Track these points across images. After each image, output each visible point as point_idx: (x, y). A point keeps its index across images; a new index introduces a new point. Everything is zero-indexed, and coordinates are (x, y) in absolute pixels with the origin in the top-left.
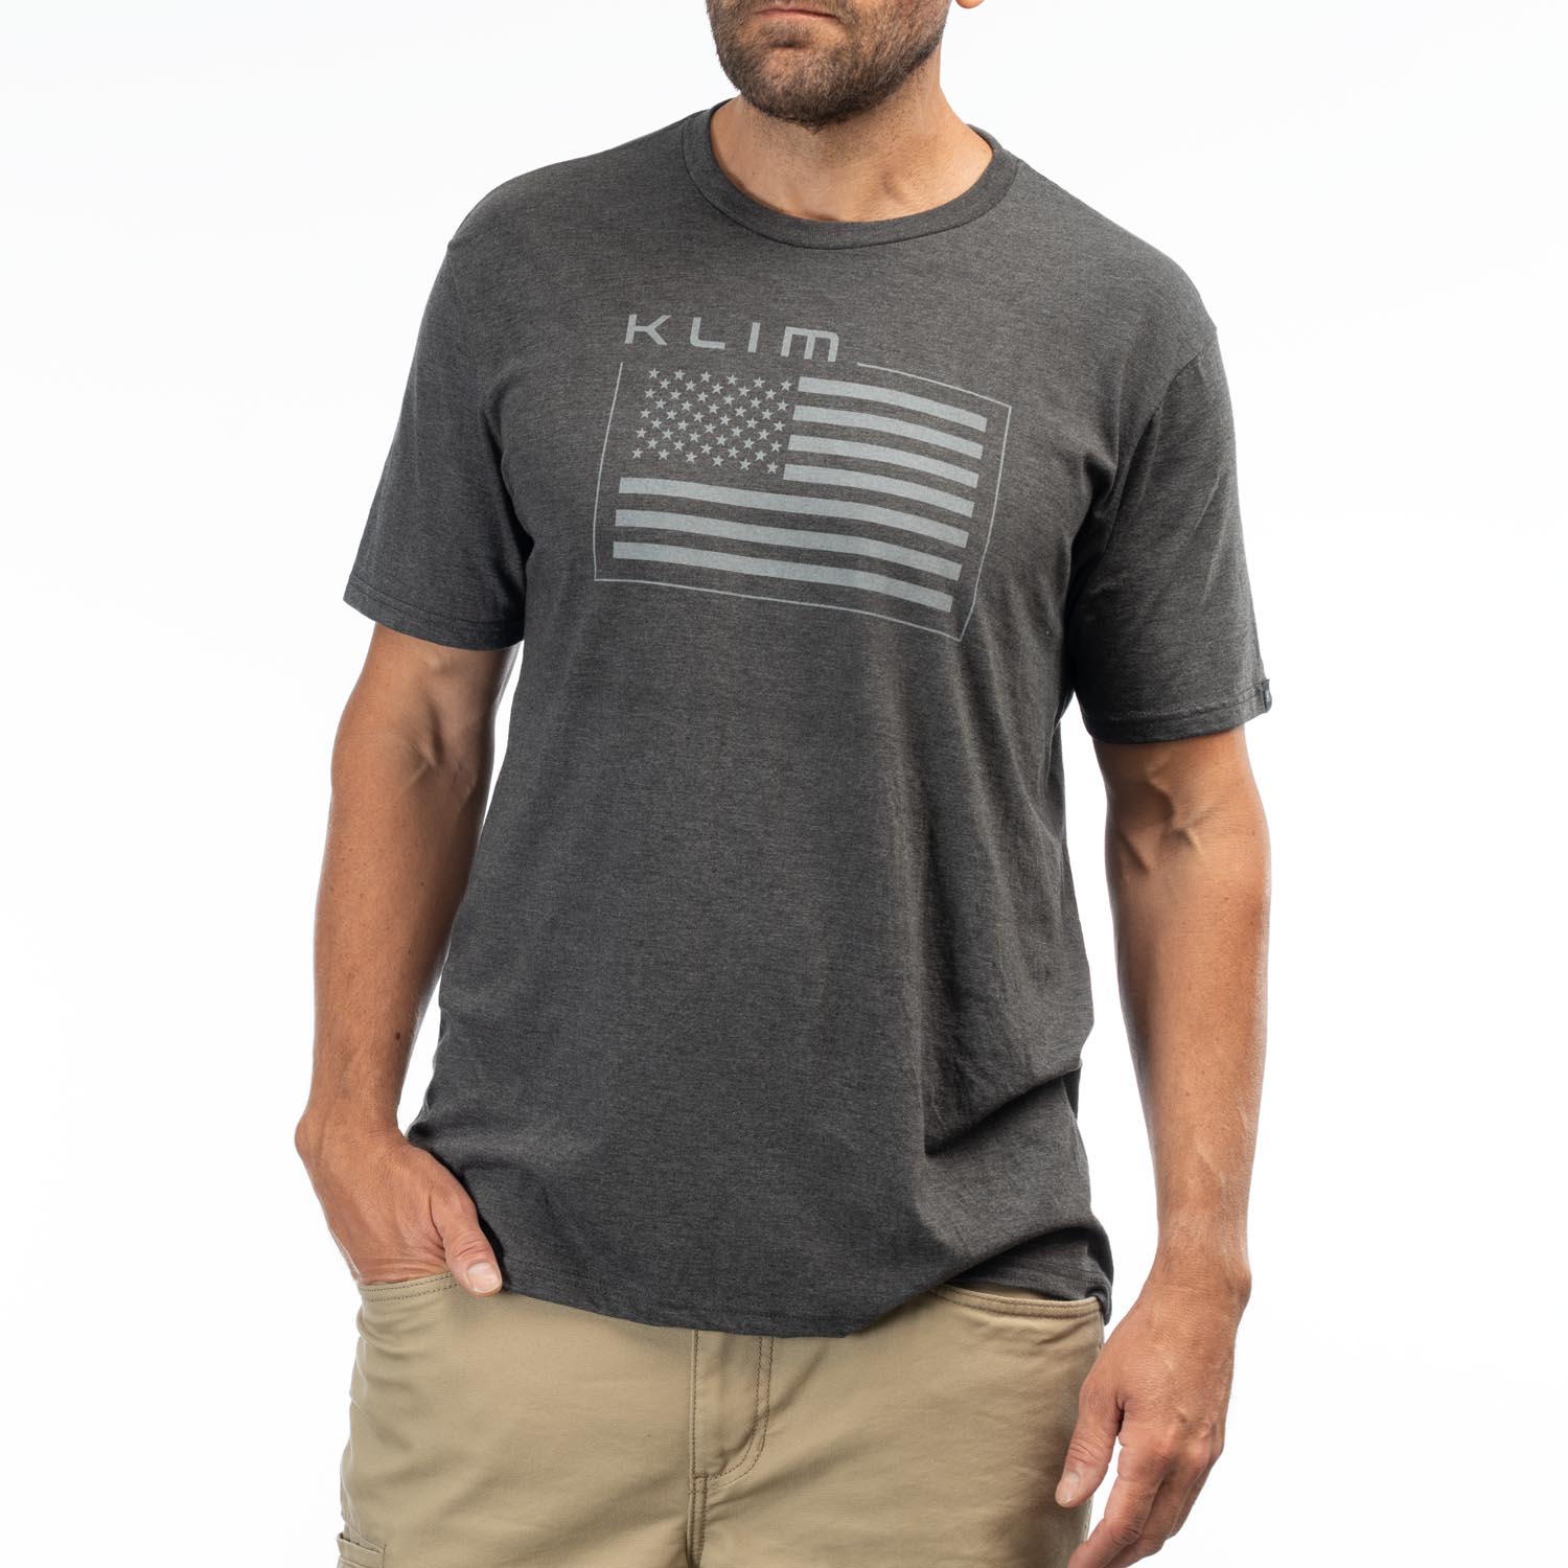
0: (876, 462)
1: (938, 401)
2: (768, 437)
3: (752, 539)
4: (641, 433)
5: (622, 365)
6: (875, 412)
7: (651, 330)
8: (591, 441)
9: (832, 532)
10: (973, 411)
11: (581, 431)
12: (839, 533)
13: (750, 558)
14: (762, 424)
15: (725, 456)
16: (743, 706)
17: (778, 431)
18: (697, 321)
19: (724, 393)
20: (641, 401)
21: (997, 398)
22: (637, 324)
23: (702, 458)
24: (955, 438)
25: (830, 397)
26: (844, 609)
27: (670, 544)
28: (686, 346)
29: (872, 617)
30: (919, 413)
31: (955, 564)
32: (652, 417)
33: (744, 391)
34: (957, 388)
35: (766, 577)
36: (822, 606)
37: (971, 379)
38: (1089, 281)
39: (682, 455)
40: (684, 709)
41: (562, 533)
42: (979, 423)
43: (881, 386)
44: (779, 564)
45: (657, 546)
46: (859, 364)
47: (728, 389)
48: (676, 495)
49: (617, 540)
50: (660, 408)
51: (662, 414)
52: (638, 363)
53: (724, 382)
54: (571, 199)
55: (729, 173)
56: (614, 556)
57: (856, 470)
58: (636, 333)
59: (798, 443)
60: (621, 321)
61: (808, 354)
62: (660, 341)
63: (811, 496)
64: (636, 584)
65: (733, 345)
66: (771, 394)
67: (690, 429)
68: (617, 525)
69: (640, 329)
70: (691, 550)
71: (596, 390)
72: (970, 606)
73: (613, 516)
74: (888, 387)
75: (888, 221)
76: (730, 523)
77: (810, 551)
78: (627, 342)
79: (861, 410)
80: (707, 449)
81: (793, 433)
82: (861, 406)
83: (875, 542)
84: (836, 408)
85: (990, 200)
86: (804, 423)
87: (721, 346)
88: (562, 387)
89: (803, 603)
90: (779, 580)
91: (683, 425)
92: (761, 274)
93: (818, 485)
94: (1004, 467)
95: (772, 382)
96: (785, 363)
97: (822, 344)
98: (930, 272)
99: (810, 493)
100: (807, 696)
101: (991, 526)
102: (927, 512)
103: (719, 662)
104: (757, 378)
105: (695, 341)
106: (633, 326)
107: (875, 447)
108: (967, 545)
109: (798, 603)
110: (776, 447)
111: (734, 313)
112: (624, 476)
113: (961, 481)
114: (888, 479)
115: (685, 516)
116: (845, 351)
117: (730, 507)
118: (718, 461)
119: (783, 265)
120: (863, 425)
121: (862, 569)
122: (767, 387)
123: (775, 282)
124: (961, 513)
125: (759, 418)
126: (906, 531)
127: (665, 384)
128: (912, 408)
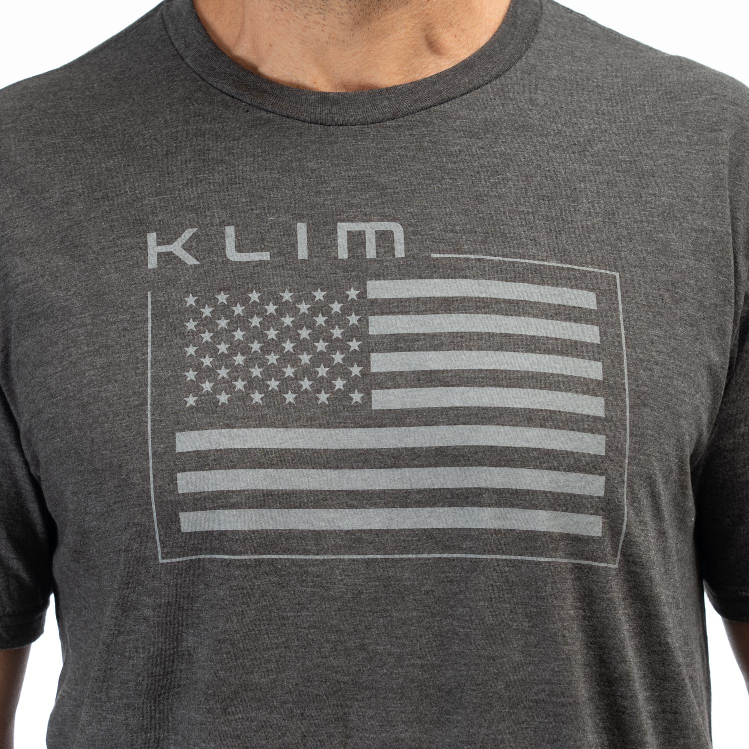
0: (480, 371)
1: (535, 283)
2: (343, 359)
3: (346, 486)
4: (191, 375)
5: (149, 294)
6: (466, 310)
7: (176, 248)
8: (131, 392)
9: (444, 465)
10: (577, 287)
11: (116, 381)
12: (452, 465)
13: (347, 510)
14: (335, 345)
15: (297, 390)
16: (366, 688)
17: (355, 351)
18: (230, 231)
19: (280, 313)
20: (183, 335)
21: (600, 267)
22: (158, 244)
23: (269, 396)
24: (565, 324)
25: (408, 300)
26: (474, 556)
27: (249, 508)
28: (223, 262)
29: (511, 560)
30: (517, 302)
31: (597, 477)
32: (200, 353)
33: (304, 308)
34: (552, 264)
35: (370, 531)
36: (445, 555)
37: (566, 250)
38: (656, 114)
39: (245, 397)
40: (294, 702)
41: (115, 507)
42: (587, 300)
43: (465, 277)
44: (384, 513)
45: (234, 511)
46: (434, 256)
47: (284, 308)
48: (247, 446)
49: (183, 510)
50: (207, 342)
51: (210, 349)
52: (169, 290)
53: (278, 300)
54: (53, 110)
55: (238, 58)
56: (183, 530)
57: (459, 385)
58: (160, 255)
59: (381, 363)
60: (138, 243)
61: (371, 252)
62: (191, 260)
63: (410, 425)
64: (215, 560)
65: (280, 254)
66: (336, 307)
67: (249, 363)
68: (180, 492)
69: (164, 249)
70: (274, 511)
71: (125, 329)
72: (622, 524)
73: (174, 481)
74: (474, 277)
75: (425, 79)
76: (319, 471)
77: (419, 491)
78: (150, 266)
79: (448, 310)
80: (273, 384)
81: (373, 351)
82: (447, 305)
83: (498, 469)
84: (418, 313)
85: (523, 39)
86: (384, 337)
87: (265, 256)
88: (81, 331)
89: (420, 556)
90: (387, 531)
91: (239, 359)
92: (294, 165)
93: (416, 411)
94: (627, 347)
95: (336, 292)
96: (344, 266)
97: (385, 238)
98: (486, 132)
99: (408, 421)
100: (440, 666)
101: (628, 422)
102: (553, 421)
103: (328, 641)
104: (316, 290)
105: (232, 254)
106: (154, 248)
107: (475, 353)
108: (607, 451)
109: (414, 556)
110: (356, 370)
111: (273, 215)
112: (179, 430)
113: (585, 375)
114: (499, 389)
115: (262, 471)
116: (413, 242)
117: (314, 451)
118: (290, 397)
119: (319, 149)
120: (455, 329)
121: (490, 505)
122: (330, 299)
123: (313, 171)
124: (592, 413)
125: (328, 338)
126: (534, 449)
127: (207, 311)
128: (507, 297)
